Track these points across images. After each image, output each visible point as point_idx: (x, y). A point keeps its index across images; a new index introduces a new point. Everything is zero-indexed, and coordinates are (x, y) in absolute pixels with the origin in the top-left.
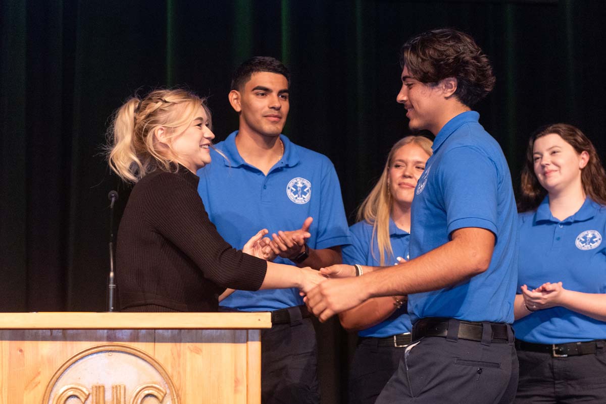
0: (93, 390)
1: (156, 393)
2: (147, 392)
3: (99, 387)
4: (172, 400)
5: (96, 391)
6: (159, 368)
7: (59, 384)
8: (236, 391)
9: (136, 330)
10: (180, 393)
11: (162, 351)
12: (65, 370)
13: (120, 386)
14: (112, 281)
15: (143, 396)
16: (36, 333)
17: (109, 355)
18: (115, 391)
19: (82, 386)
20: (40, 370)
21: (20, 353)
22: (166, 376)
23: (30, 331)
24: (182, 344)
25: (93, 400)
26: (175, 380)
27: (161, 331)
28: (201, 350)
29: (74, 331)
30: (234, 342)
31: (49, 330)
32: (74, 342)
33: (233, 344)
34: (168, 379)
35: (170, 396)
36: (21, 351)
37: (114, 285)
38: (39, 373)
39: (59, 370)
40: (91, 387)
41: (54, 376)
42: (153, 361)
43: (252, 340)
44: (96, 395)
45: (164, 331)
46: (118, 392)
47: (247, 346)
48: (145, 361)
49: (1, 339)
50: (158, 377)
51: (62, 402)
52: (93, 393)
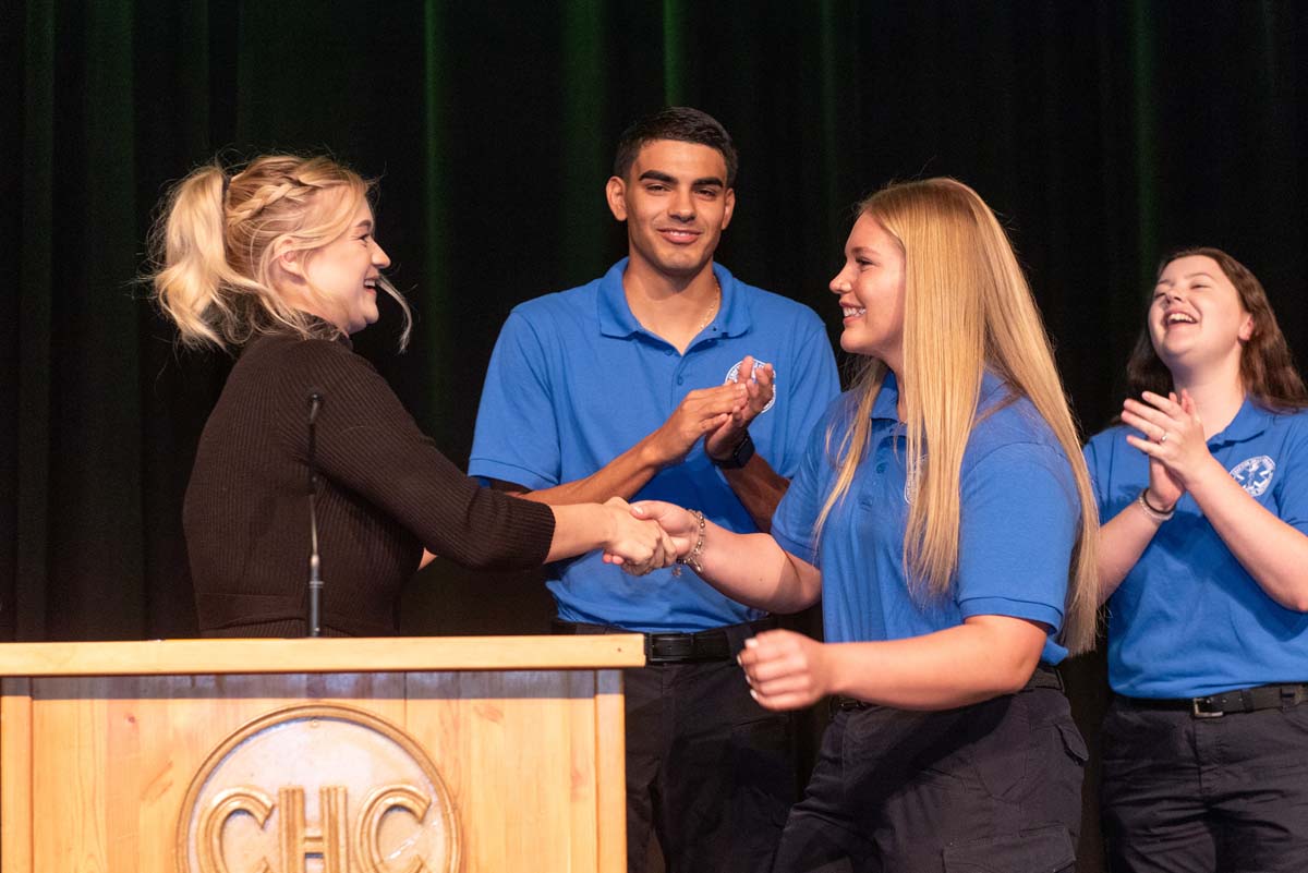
0: (280, 798)
1: (409, 803)
2: (391, 801)
3: (294, 792)
4: (443, 816)
5: (288, 802)
6: (415, 750)
7: (211, 785)
8: (574, 797)
9: (366, 675)
10: (459, 801)
11: (421, 717)
12: (223, 758)
13: (336, 789)
14: (315, 574)
15: (382, 809)
16: (161, 682)
17: (312, 727)
18: (326, 798)
19: (258, 789)
20: (172, 758)
21: (127, 724)
22: (430, 768)
23: (151, 678)
24: (462, 702)
25: (280, 818)
26: (449, 776)
27: (417, 675)
28: (502, 716)
29: (240, 677)
30: (568, 696)
31: (188, 678)
32: (241, 702)
33: (567, 701)
34: (434, 773)
35: (438, 808)
36: (132, 719)
37: (321, 583)
38: (170, 765)
39: (210, 758)
40: (275, 792)
41: (200, 770)
42: (402, 737)
43: (606, 693)
44: (287, 809)
45: (424, 674)
46: (333, 801)
47: (596, 703)
48: (387, 736)
49: (92, 695)
50: (412, 770)
51: (218, 823)
52: (280, 805)
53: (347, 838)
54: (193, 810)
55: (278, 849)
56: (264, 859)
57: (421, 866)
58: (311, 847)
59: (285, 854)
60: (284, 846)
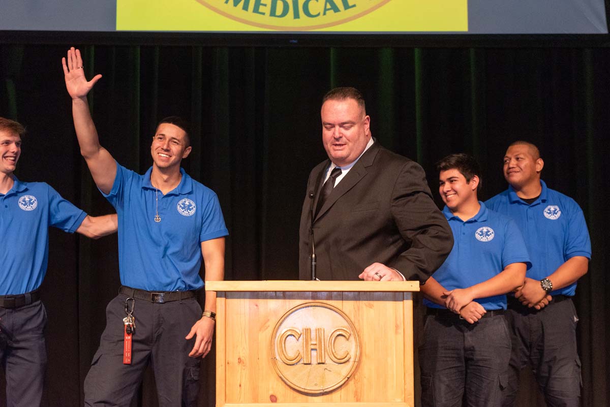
0: (303, 331)
1: (344, 334)
2: (338, 333)
3: (308, 329)
4: (355, 338)
5: (306, 332)
6: (346, 317)
7: (281, 327)
8: (396, 333)
9: (331, 293)
10: (360, 333)
11: (348, 306)
12: (286, 318)
13: (320, 329)
14: (314, 260)
15: (336, 335)
16: (266, 294)
17: (313, 309)
18: (317, 332)
19: (296, 328)
20: (269, 318)
21: (255, 307)
22: (351, 322)
23: (262, 293)
24: (361, 302)
25: (303, 338)
26: (356, 325)
27: (347, 293)
28: (373, 306)
29: (291, 293)
30: (395, 301)
31: (274, 293)
32: (291, 300)
33: (394, 302)
34: (352, 324)
35: (353, 336)
36: (257, 306)
37: (315, 263)
38: (268, 320)
39: (281, 318)
40: (301, 329)
41: (279, 322)
42: (341, 312)
43: (407, 299)
44: (305, 334)
45: (349, 293)
46: (320, 333)
47: (403, 303)
48: (337, 312)
49: (244, 297)
50: (345, 324)
51: (284, 339)
52: (303, 333)
53: (324, 345)
54: (276, 334)
55: (302, 348)
56: (298, 350)
57: (348, 354)
58: (313, 347)
59: (305, 349)
60: (304, 346)
